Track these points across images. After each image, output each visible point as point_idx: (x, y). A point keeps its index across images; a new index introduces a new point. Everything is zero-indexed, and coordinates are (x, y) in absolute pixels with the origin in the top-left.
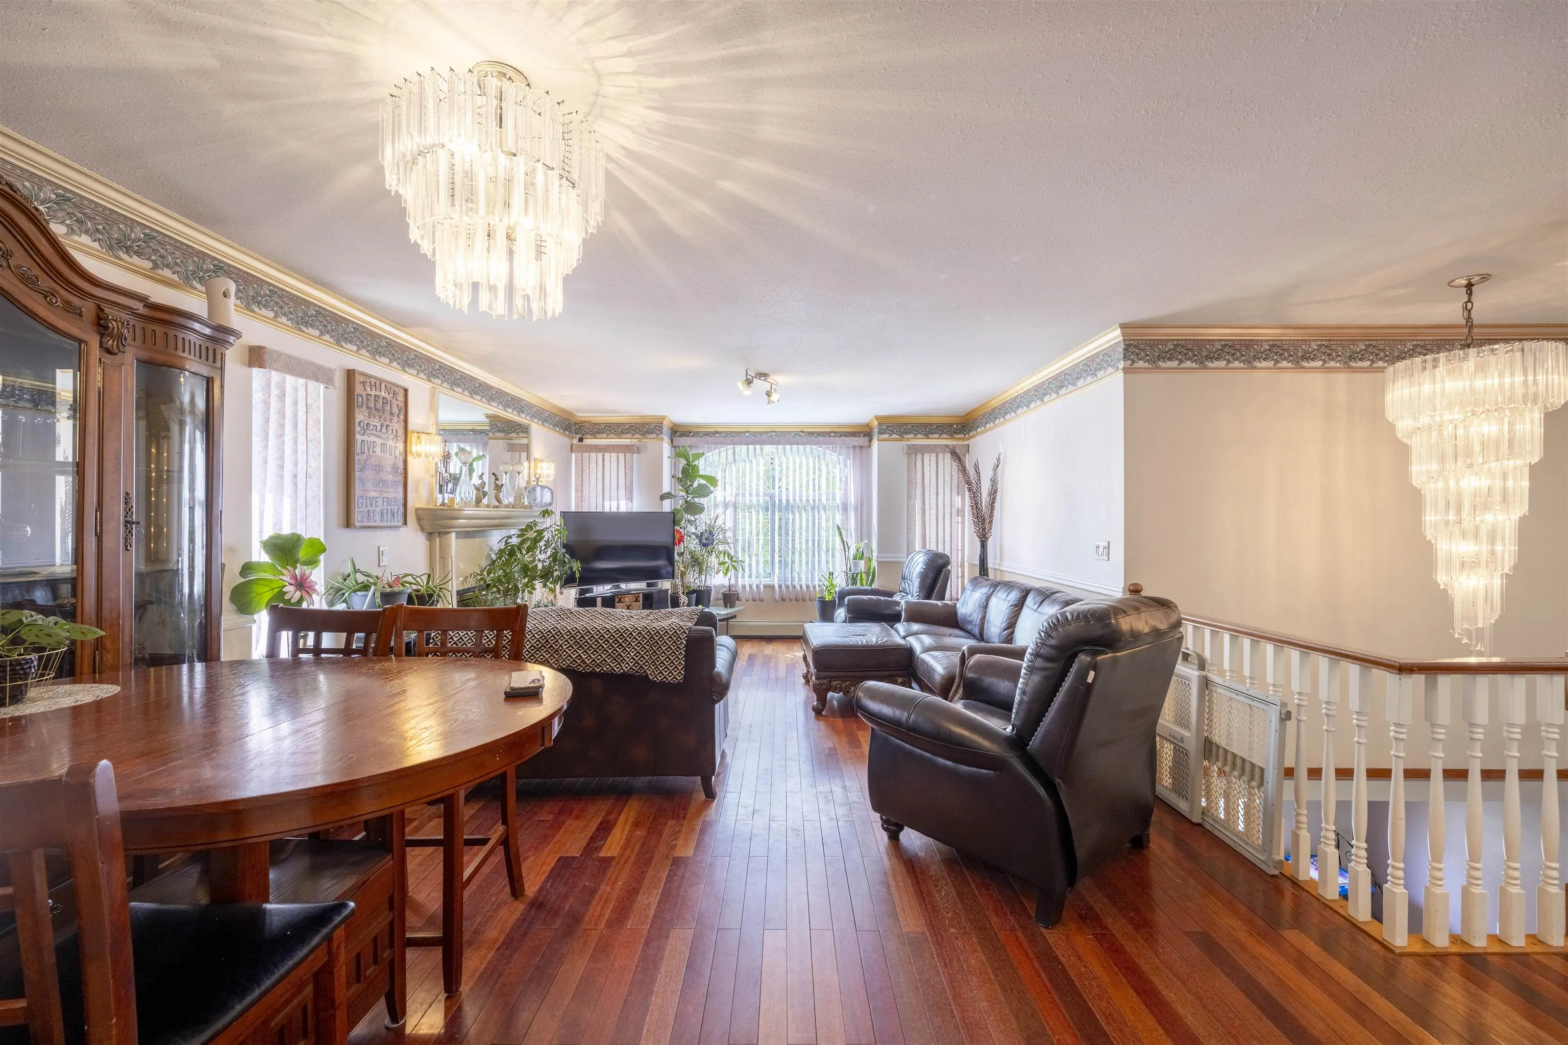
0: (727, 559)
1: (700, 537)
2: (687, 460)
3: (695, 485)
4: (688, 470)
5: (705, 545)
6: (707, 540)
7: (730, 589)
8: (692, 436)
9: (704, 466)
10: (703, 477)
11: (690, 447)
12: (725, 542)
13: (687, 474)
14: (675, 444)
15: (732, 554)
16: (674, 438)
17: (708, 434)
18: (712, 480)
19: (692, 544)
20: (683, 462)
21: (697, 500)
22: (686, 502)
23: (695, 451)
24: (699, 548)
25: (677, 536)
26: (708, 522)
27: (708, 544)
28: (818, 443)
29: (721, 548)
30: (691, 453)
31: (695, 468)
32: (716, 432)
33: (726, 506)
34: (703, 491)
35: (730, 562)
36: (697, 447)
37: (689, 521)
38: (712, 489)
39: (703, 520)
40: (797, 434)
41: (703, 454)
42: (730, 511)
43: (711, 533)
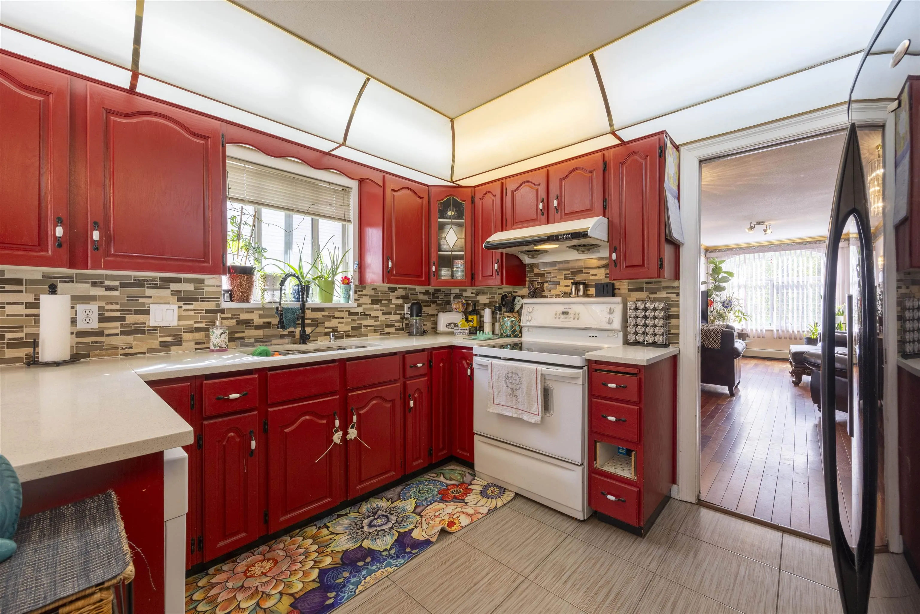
0: (740, 314)
1: (723, 303)
2: (715, 265)
3: (720, 277)
4: (716, 270)
5: (726, 307)
6: (727, 305)
7: (742, 331)
8: (718, 252)
9: (725, 267)
10: (725, 272)
11: (716, 257)
12: (739, 306)
13: (716, 271)
14: (707, 257)
15: (744, 311)
16: (707, 254)
17: (728, 250)
18: (731, 274)
19: (719, 306)
20: (713, 266)
21: (721, 284)
22: (715, 285)
23: (719, 260)
24: (722, 308)
25: (709, 303)
26: (728, 296)
27: (728, 307)
28: (806, 248)
29: (736, 309)
30: (717, 260)
31: (720, 268)
32: (733, 248)
33: (739, 287)
34: (725, 280)
35: (742, 316)
36: (721, 257)
37: (716, 295)
38: (730, 278)
39: (724, 295)
40: (789, 244)
41: (725, 261)
42: (742, 290)
43: (730, 301)
